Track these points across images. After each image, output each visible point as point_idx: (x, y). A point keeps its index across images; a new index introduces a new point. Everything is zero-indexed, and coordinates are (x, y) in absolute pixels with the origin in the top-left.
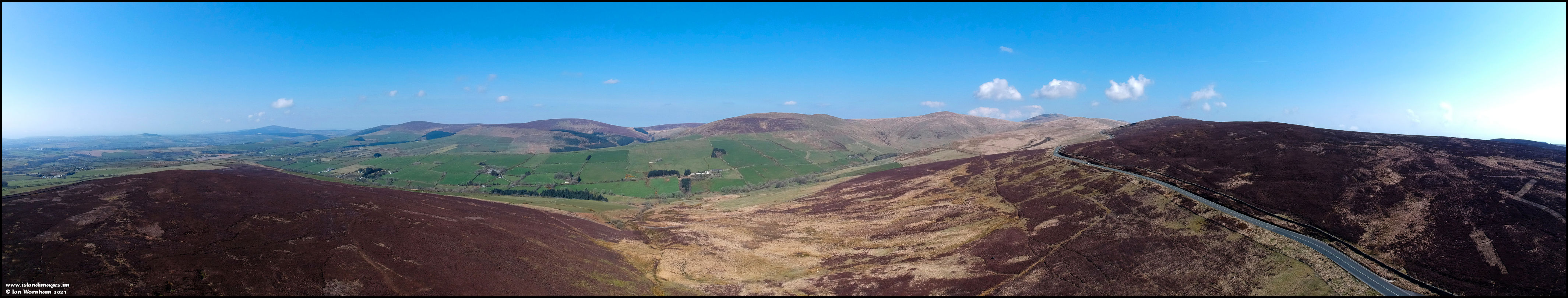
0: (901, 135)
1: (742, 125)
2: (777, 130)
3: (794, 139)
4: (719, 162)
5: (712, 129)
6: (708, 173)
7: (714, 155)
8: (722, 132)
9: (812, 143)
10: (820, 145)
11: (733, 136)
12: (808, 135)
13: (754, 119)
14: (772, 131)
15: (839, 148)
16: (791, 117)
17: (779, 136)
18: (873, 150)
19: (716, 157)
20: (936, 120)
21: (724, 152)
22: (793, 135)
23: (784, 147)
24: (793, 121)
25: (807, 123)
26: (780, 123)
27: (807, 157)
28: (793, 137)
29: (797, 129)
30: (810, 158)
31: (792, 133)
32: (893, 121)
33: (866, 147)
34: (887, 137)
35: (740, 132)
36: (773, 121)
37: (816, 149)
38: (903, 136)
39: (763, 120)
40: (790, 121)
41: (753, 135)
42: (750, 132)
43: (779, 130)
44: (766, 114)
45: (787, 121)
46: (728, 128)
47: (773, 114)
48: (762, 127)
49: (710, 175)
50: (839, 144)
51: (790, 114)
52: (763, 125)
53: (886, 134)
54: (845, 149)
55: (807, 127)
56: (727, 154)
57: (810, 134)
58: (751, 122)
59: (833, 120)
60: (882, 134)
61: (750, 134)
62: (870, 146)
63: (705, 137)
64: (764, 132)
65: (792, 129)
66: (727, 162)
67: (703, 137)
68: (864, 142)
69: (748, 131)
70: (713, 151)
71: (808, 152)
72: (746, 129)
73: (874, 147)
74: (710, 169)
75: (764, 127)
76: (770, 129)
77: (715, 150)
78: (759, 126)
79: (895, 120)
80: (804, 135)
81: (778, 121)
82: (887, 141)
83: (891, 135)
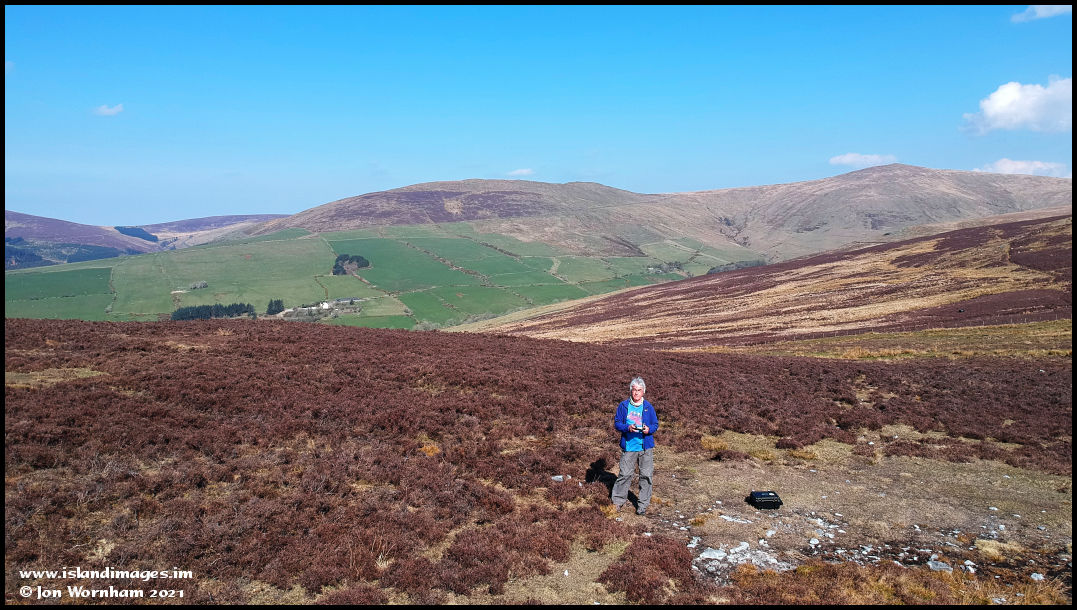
0: (776, 223)
1: (404, 208)
2: (484, 218)
3: (523, 234)
4: (352, 283)
5: (332, 217)
6: (326, 306)
7: (338, 270)
8: (357, 222)
9: (563, 243)
10: (582, 246)
11: (384, 230)
12: (555, 226)
13: (432, 193)
14: (473, 218)
15: (626, 251)
16: (516, 188)
17: (489, 230)
18: (705, 256)
19: (344, 273)
20: (868, 186)
21: (362, 262)
22: (522, 226)
23: (501, 251)
24: (519, 197)
25: (552, 201)
26: (489, 202)
27: (554, 269)
28: (520, 231)
29: (530, 213)
30: (560, 271)
31: (517, 221)
32: (755, 192)
33: (689, 249)
34: (739, 230)
35: (399, 222)
36: (473, 197)
37: (573, 253)
38: (782, 225)
39: (450, 195)
40: (513, 197)
41: (429, 228)
42: (423, 221)
43: (489, 217)
44: (459, 183)
45: (507, 197)
46: (371, 213)
47: (476, 183)
48: (450, 211)
49: (331, 310)
50: (624, 243)
51: (513, 182)
52: (453, 206)
53: (737, 223)
54: (641, 253)
55: (553, 209)
56: (371, 267)
57: (560, 224)
58: (425, 201)
59: (613, 195)
60: (728, 224)
61: (423, 227)
62: (699, 249)
63: (316, 234)
64: (455, 221)
65: (519, 215)
66: (372, 283)
67: (310, 234)
68: (685, 241)
69: (418, 219)
70: (337, 261)
71: (554, 259)
72: (413, 214)
73: (707, 249)
74: (332, 299)
75: (455, 211)
76: (469, 214)
77: (343, 258)
78: (442, 209)
79: (761, 190)
80: (547, 225)
81: (487, 196)
82: (739, 238)
83: (749, 224)
